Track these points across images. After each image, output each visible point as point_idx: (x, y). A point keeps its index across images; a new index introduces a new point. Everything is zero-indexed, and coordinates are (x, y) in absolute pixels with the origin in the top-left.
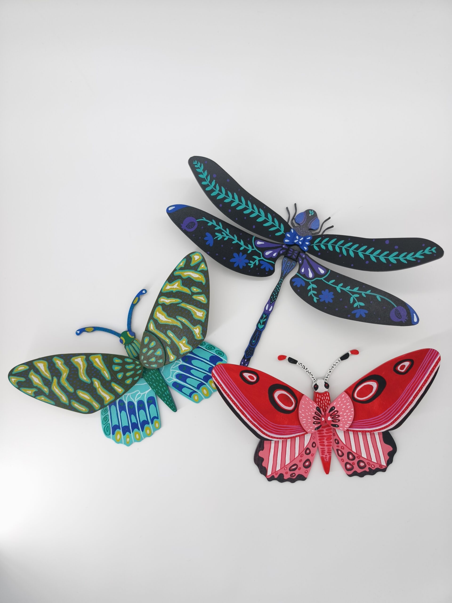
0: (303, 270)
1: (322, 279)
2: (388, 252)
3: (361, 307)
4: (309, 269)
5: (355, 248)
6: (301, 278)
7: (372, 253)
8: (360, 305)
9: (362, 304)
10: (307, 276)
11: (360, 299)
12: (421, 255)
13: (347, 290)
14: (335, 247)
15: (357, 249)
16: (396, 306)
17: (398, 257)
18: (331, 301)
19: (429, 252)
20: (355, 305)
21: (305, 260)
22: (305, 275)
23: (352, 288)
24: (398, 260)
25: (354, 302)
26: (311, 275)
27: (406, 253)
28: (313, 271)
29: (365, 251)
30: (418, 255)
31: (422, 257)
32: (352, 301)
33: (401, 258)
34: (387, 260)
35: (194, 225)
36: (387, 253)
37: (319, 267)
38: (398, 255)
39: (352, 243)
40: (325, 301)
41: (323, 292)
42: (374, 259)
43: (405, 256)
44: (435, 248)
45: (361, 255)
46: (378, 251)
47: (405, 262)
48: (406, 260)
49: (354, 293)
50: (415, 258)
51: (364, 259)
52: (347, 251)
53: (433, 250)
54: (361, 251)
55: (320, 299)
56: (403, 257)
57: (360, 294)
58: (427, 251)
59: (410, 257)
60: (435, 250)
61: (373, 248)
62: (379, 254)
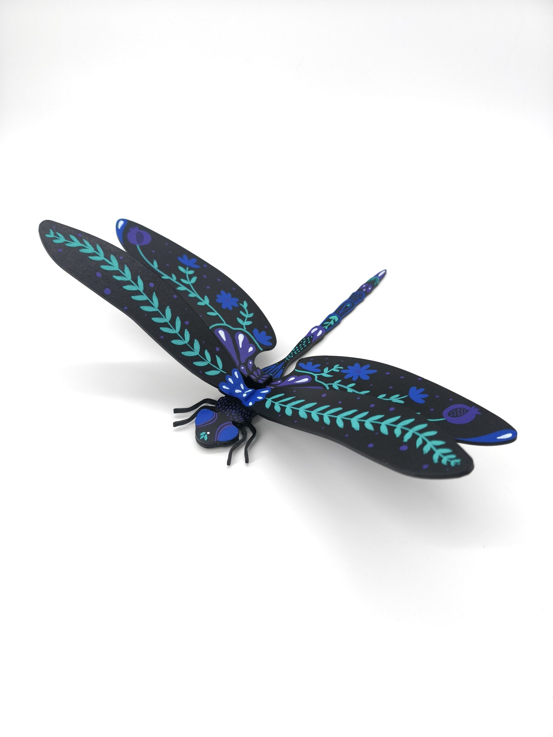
0: (251, 349)
1: (225, 324)
2: (115, 277)
3: (185, 267)
4: (241, 346)
5: (160, 317)
6: (256, 341)
7: (138, 293)
8: (184, 269)
9: (181, 269)
10: (247, 339)
11: (181, 276)
12: (73, 241)
13: (195, 294)
14: (189, 342)
15: (156, 314)
16: (138, 247)
17: (104, 260)
18: (222, 292)
19: (58, 236)
20: (191, 272)
21: (243, 361)
22: (248, 341)
23: (187, 293)
24: (107, 256)
25: (191, 277)
26: (241, 338)
27: (91, 257)
28: (235, 342)
29: (147, 303)
30: (76, 243)
31: (72, 237)
32: (194, 280)
33: (101, 257)
34: (122, 267)
35: (451, 413)
36: (117, 277)
37: (224, 341)
38: (104, 263)
39: (161, 328)
40: (232, 297)
41: (231, 308)
42: (140, 282)
43: (94, 254)
44: (47, 236)
45: (155, 301)
46: (128, 288)
47: (99, 247)
48: (96, 249)
49: (187, 286)
50: (82, 242)
51: (154, 293)
52: (173, 321)
53: (51, 235)
54: (153, 306)
55: (238, 303)
56: (98, 255)
57: (178, 280)
58: (61, 239)
59: (89, 249)
60: (49, 234)
61: (133, 297)
62: (128, 283)
